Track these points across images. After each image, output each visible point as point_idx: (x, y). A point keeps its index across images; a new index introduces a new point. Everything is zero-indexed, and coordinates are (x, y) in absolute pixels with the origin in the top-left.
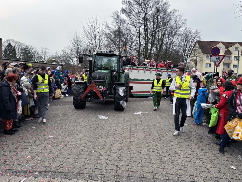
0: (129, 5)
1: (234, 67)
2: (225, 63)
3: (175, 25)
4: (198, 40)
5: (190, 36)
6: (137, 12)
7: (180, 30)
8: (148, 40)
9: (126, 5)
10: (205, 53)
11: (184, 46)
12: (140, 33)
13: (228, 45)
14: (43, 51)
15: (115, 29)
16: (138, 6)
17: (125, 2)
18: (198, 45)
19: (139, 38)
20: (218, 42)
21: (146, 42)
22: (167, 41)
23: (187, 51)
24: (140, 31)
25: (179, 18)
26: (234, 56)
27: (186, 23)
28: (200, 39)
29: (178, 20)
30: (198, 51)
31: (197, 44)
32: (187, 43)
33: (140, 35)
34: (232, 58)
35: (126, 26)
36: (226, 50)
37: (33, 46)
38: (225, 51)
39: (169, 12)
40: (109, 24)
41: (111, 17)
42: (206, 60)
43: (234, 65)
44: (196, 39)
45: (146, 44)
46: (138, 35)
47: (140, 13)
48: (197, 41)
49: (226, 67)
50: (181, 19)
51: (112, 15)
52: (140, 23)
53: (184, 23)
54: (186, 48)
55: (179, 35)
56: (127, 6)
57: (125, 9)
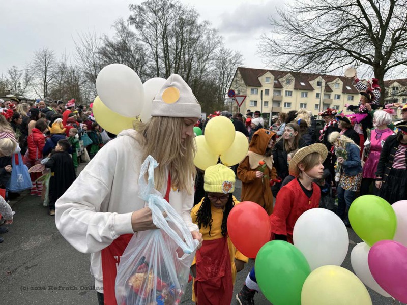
0: (140, 12)
1: (285, 106)
3: (207, 43)
5: (228, 60)
6: (153, 23)
7: (214, 51)
8: (170, 67)
9: (135, 11)
10: (249, 86)
11: (221, 74)
12: (157, 54)
13: (278, 74)
16: (154, 14)
17: (134, 7)
18: (241, 73)
19: (157, 61)
20: (265, 70)
21: (167, 69)
22: (197, 67)
23: (225, 82)
24: (157, 52)
25: (212, 33)
26: (286, 91)
27: (223, 41)
29: (211, 36)
30: (240, 82)
31: (238, 72)
32: (224, 69)
33: (157, 58)
35: (136, 43)
36: (276, 82)
38: (275, 84)
39: (199, 25)
40: (109, 38)
41: (113, 28)
42: (250, 96)
44: (236, 65)
45: (167, 72)
47: (156, 24)
48: (238, 68)
49: (276, 106)
51: (114, 24)
52: (157, 39)
54: (223, 78)
55: (213, 59)
56: (137, 14)
57: (134, 17)
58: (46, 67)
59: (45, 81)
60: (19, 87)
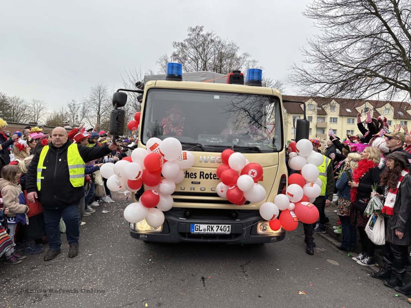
2: (318, 126)
6: (194, 58)
9: (178, 48)
10: (291, 113)
13: (322, 101)
14: (36, 105)
17: (177, 44)
20: (307, 97)
26: (331, 118)
34: (328, 120)
36: (320, 109)
37: (21, 98)
38: (318, 111)
39: (238, 58)
41: (158, 64)
42: (292, 123)
47: (197, 59)
49: (320, 133)
51: (160, 61)
56: (180, 50)
57: (177, 53)
58: (100, 101)
59: (98, 113)
60: (76, 119)
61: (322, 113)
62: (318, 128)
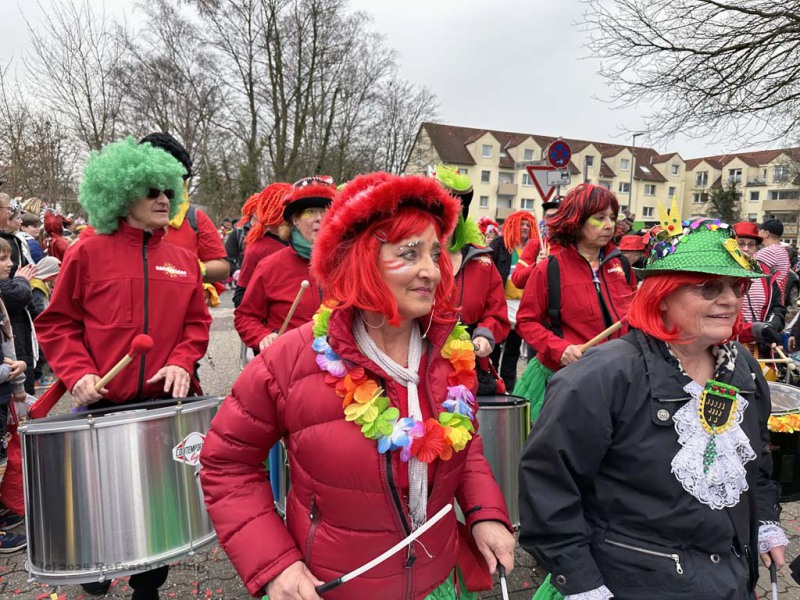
2: (501, 192)
3: (361, 64)
4: (430, 120)
5: (405, 104)
6: (239, 3)
8: (286, 107)
10: (450, 163)
11: (389, 136)
12: (250, 79)
13: (508, 140)
15: (157, 54)
18: (430, 136)
19: (251, 95)
20: (480, 130)
21: (277, 115)
24: (250, 74)
25: (373, 42)
28: (435, 118)
29: (369, 49)
30: (429, 154)
31: (424, 130)
32: (397, 127)
33: (251, 86)
34: (518, 178)
35: (198, 50)
36: (503, 155)
38: (502, 160)
39: (344, 20)
43: (523, 200)
44: (420, 117)
45: (278, 121)
46: (245, 83)
47: (250, 8)
48: (424, 125)
49: (503, 206)
50: (380, 49)
52: (251, 42)
53: (388, 63)
61: (507, 164)
62: (500, 196)
